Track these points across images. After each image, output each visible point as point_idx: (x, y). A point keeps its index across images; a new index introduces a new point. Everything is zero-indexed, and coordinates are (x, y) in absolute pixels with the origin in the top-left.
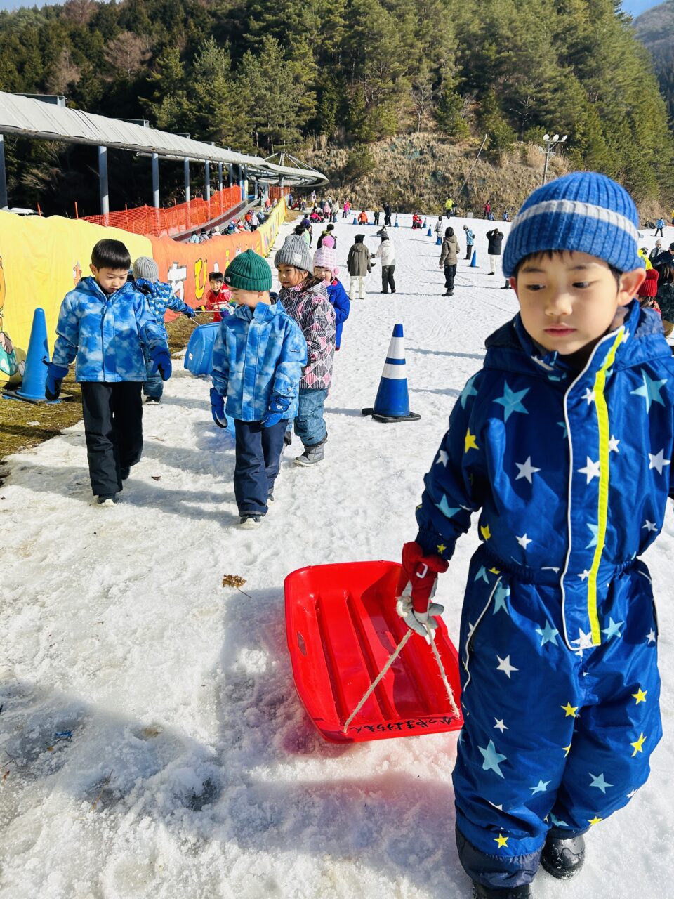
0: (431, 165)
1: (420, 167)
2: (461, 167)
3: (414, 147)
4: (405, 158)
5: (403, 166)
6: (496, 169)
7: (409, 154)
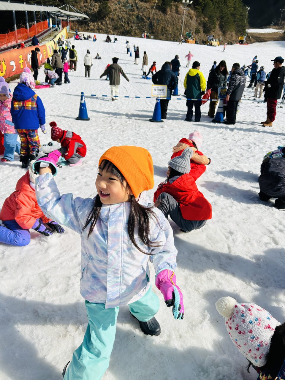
0: (136, 13)
1: (131, 13)
2: (149, 14)
3: (129, 3)
4: (125, 8)
5: (124, 12)
6: (164, 15)
7: (127, 6)
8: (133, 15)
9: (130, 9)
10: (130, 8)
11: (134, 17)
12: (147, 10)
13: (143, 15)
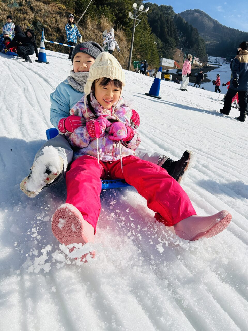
4: (6, 6)
5: (6, 12)
6: (83, 29)
7: (10, 3)
8: (25, 19)
9: (17, 9)
10: (18, 7)
11: (26, 22)
12: (51, 16)
13: (45, 22)
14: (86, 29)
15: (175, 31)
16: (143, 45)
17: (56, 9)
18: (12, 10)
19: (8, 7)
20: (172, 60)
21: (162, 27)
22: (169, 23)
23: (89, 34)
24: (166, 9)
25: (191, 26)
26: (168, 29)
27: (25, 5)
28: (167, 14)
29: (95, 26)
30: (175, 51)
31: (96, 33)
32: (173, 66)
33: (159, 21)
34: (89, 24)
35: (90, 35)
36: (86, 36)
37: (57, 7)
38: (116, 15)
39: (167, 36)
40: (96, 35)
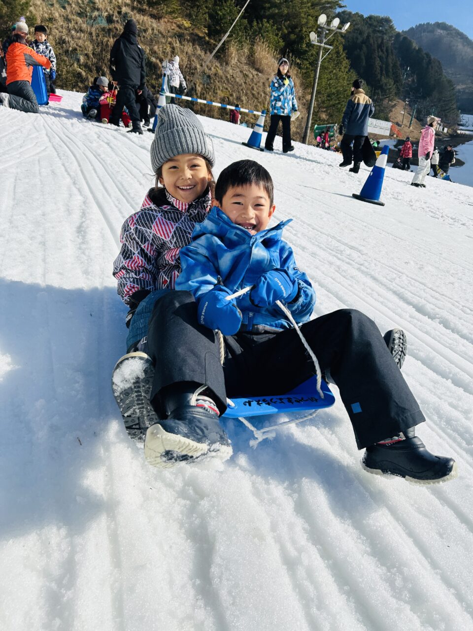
3: (98, 10)
4: (84, 23)
5: (82, 35)
6: (221, 65)
7: (91, 17)
12: (163, 41)
13: (153, 52)
14: (227, 64)
15: (395, 66)
16: (334, 94)
17: (173, 28)
18: (93, 29)
19: (88, 24)
20: (387, 123)
21: (369, 58)
22: (385, 49)
23: (232, 74)
24: (378, 22)
25: (427, 55)
26: (381, 61)
27: (117, 21)
28: (379, 31)
29: (243, 59)
30: (393, 104)
31: (244, 72)
32: (387, 133)
33: (364, 45)
34: (233, 55)
35: (234, 76)
36: (227, 77)
37: (175, 23)
38: (285, 37)
39: (379, 76)
40: (246, 76)
